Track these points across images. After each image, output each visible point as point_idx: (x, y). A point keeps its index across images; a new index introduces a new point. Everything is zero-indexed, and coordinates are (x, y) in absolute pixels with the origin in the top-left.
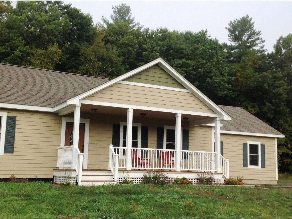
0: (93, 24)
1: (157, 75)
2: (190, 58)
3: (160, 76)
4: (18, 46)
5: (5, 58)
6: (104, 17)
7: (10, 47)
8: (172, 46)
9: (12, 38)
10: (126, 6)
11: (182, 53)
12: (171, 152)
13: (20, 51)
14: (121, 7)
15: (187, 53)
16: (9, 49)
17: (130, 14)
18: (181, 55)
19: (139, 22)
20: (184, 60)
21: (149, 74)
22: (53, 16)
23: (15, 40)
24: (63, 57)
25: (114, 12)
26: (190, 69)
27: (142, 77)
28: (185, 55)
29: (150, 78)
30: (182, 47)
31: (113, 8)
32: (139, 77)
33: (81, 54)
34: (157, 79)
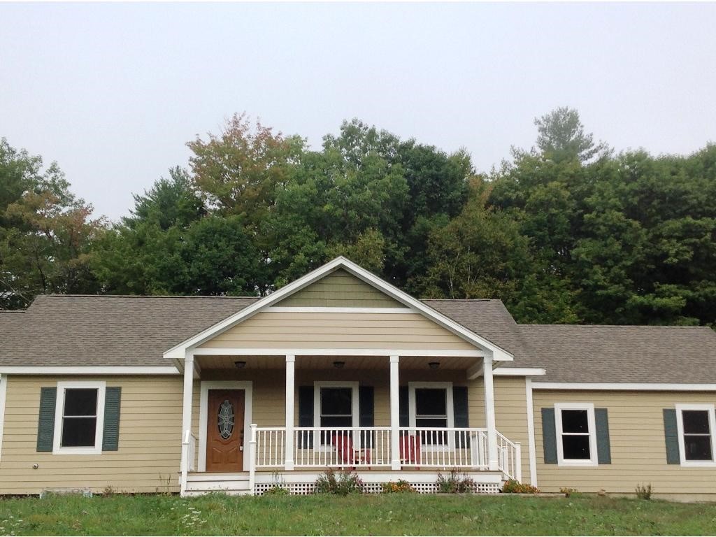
0: (473, 170)
1: (343, 288)
2: (709, 211)
3: (349, 288)
4: (303, 245)
5: (281, 272)
6: (515, 148)
7: (289, 249)
8: (656, 189)
9: (290, 232)
10: (568, 111)
11: (685, 202)
12: (380, 432)
13: (306, 255)
14: (557, 117)
15: (695, 201)
16: (286, 252)
17: (579, 128)
18: (684, 208)
19: (603, 142)
20: (689, 219)
21: (326, 288)
22: (371, 172)
23: (295, 234)
24: (397, 252)
25: (539, 131)
26: (706, 240)
27: (312, 295)
28: (693, 207)
29: (326, 296)
30: (682, 187)
31: (538, 122)
32: (304, 295)
33: (430, 242)
34: (343, 296)
